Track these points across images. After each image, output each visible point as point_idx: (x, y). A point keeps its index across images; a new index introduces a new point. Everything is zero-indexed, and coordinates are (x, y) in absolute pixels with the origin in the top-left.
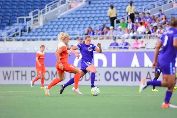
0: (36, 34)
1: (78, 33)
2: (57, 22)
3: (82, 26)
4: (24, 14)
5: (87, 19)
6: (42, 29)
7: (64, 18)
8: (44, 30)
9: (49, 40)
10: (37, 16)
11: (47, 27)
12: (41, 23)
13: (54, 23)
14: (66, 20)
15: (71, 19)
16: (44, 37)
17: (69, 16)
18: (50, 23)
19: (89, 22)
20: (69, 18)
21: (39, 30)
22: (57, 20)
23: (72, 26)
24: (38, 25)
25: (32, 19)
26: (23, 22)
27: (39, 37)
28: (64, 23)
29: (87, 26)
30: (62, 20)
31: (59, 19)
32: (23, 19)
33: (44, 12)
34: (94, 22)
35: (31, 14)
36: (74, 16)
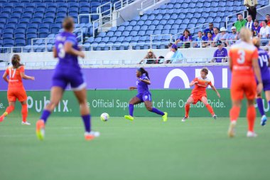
0: (107, 39)
1: (171, 37)
2: (138, 21)
3: (177, 27)
4: (88, 9)
5: (183, 16)
6: (115, 32)
7: (149, 15)
8: (119, 34)
9: (126, 48)
10: (109, 13)
11: (122, 28)
12: (114, 24)
13: (134, 23)
14: (153, 17)
15: (160, 17)
16: (118, 44)
17: (157, 12)
18: (127, 23)
19: (187, 21)
20: (156, 15)
21: (111, 34)
22: (138, 18)
23: (161, 27)
24: (109, 25)
25: (101, 17)
26: (87, 22)
27: (111, 45)
28: (149, 23)
29: (184, 27)
30: (145, 18)
31: (141, 16)
32: (88, 17)
33: (118, 7)
34: (195, 21)
35: (99, 9)
36: (164, 12)
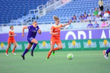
0: (42, 20)
1: (68, 18)
2: (54, 12)
3: (70, 14)
4: (33, 8)
5: (73, 10)
6: (45, 17)
7: (59, 10)
8: (46, 18)
9: (50, 23)
10: (42, 9)
11: (48, 15)
12: (44, 13)
13: (53, 13)
14: (60, 11)
15: (63, 10)
16: (46, 22)
17: (62, 8)
18: (50, 13)
19: (74, 12)
20: (62, 10)
21: (43, 18)
22: (54, 11)
23: (64, 15)
24: (42, 14)
25: (39, 11)
26: (33, 13)
27: (43, 22)
28: (59, 13)
29: (73, 14)
30: (57, 11)
31: (55, 10)
32: (33, 11)
33: (46, 7)
34: (78, 12)
35: (38, 8)
36: (65, 8)
